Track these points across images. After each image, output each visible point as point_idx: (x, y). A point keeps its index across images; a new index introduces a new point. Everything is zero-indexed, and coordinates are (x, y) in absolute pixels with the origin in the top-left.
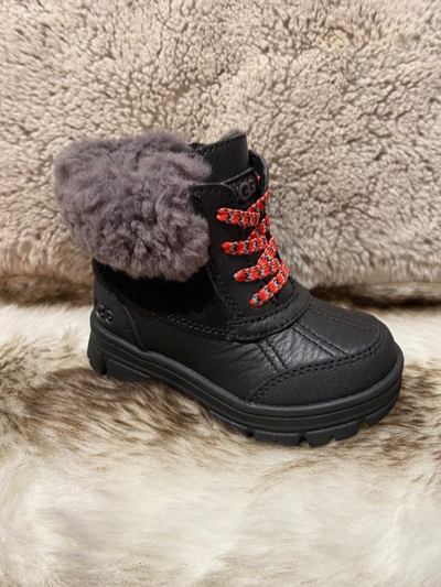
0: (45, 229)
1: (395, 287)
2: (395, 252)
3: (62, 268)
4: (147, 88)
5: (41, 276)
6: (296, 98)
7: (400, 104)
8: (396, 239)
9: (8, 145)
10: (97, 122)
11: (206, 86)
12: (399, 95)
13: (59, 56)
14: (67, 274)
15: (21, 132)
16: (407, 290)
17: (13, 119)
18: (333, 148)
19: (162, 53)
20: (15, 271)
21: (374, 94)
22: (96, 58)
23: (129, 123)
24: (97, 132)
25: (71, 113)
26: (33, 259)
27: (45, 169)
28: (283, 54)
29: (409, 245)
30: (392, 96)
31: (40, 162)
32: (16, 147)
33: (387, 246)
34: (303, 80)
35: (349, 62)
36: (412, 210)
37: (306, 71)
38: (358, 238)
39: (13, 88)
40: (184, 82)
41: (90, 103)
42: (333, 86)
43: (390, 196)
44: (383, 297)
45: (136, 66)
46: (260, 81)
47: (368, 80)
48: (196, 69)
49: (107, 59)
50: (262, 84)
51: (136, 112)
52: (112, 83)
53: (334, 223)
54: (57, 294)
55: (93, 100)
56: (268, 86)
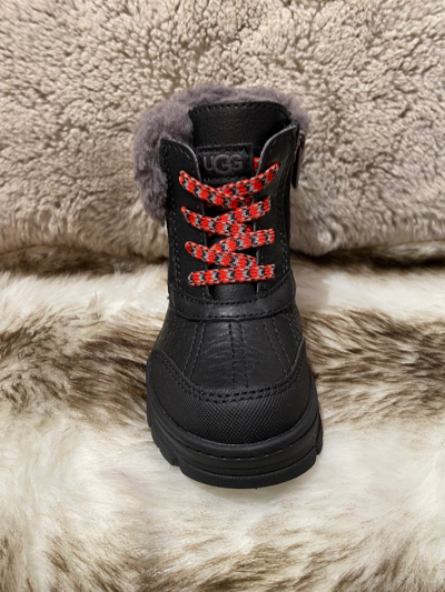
0: (64, 196)
1: (418, 246)
2: (417, 211)
3: (82, 237)
4: (167, 47)
5: (61, 245)
6: (320, 54)
7: (426, 58)
8: (419, 198)
9: (23, 109)
10: (116, 83)
11: (227, 43)
12: (425, 48)
13: (73, 12)
14: (87, 243)
15: (37, 96)
16: (429, 249)
17: (28, 82)
18: (358, 105)
19: (181, 8)
20: (35, 241)
21: (400, 48)
22: (113, 14)
23: (149, 84)
24: (116, 94)
25: (88, 74)
26: (52, 228)
27: (64, 134)
28: (306, 7)
29: (432, 203)
30: (418, 50)
31: (58, 127)
32: (32, 111)
33: (409, 205)
34: (328, 34)
35: (374, 14)
36: (436, 167)
37: (330, 24)
38: (381, 198)
39: (26, 48)
40: (204, 39)
41: (108, 63)
42: (358, 40)
43: (414, 154)
44: (405, 257)
45: (154, 22)
46: (283, 36)
47: (394, 33)
48: (216, 25)
49: (124, 15)
50: (285, 40)
51: (156, 72)
52: (131, 42)
53: (357, 183)
54: (77, 263)
55: (111, 61)
56: (291, 42)
